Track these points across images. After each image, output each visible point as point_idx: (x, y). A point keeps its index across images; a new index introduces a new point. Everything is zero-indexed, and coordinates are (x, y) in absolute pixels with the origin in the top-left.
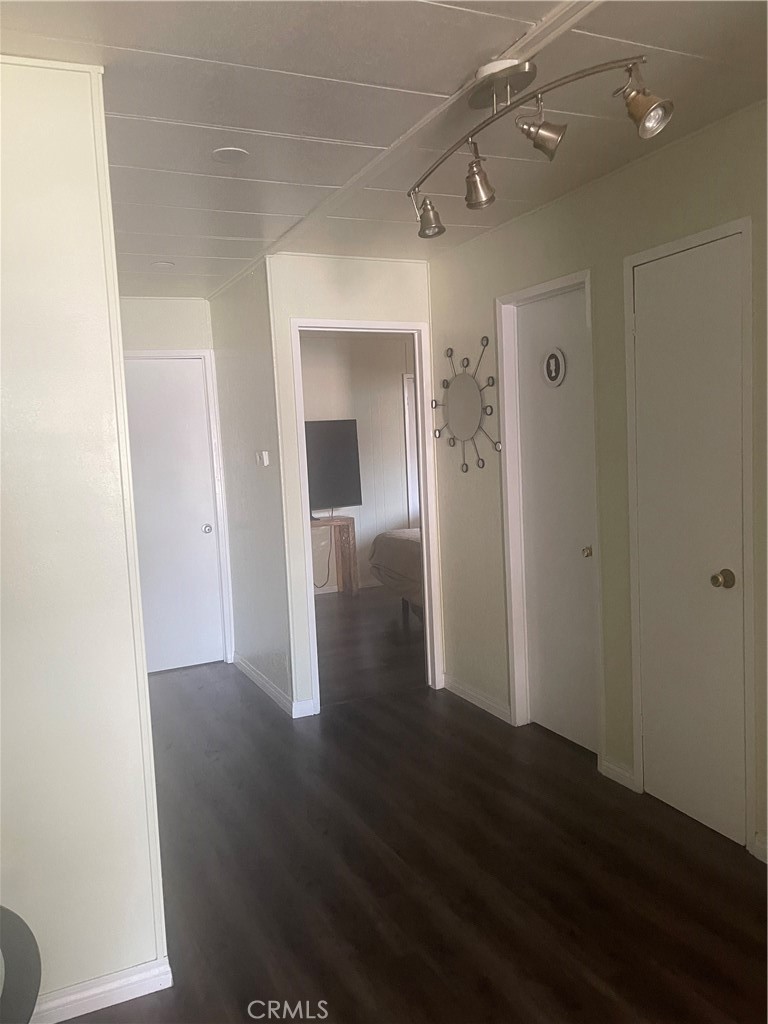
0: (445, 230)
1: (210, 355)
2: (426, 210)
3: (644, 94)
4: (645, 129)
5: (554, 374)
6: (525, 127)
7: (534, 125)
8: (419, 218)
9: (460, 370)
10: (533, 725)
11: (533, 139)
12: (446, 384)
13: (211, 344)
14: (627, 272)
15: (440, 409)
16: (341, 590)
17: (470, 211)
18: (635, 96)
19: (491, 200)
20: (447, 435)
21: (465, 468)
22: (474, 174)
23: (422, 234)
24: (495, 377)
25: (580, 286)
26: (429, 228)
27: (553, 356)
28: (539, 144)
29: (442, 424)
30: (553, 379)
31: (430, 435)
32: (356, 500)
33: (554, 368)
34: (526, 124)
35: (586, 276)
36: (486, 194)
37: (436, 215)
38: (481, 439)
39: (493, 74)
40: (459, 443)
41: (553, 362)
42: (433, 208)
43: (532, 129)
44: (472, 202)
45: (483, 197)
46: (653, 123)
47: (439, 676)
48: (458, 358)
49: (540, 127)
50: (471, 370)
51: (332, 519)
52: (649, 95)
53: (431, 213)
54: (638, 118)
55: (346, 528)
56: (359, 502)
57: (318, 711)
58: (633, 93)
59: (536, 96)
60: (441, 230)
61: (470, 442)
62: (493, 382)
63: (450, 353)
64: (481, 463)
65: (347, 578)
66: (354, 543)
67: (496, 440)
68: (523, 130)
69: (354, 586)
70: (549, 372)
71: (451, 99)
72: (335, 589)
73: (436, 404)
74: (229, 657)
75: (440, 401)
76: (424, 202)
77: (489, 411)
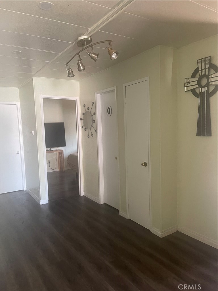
0: (74, 76)
1: (19, 104)
2: (69, 70)
3: (112, 49)
4: (112, 58)
5: (109, 113)
6: (89, 53)
7: (91, 53)
8: (68, 72)
9: (87, 110)
10: (105, 204)
11: (90, 56)
12: (84, 114)
13: (19, 100)
14: (124, 88)
15: (82, 120)
16: (60, 170)
17: (79, 72)
18: (110, 50)
19: (84, 69)
20: (84, 127)
21: (89, 136)
22: (79, 63)
23: (68, 76)
24: (95, 112)
25: (114, 91)
26: (70, 75)
27: (109, 108)
28: (92, 57)
29: (83, 125)
30: (109, 114)
31: (80, 127)
32: (64, 145)
33: (109, 111)
34: (89, 52)
35: (115, 88)
36: (83, 68)
37: (72, 71)
38: (92, 129)
39: (81, 39)
40: (87, 130)
41: (109, 109)
42: (71, 70)
43: (90, 54)
44: (79, 70)
45: (82, 68)
46: (114, 56)
47: (82, 192)
48: (86, 107)
49: (92, 54)
50: (89, 110)
51: (57, 150)
52: (113, 50)
53: (71, 71)
54: (111, 55)
55: (61, 153)
56: (65, 146)
57: (48, 203)
58: (110, 49)
59: (91, 46)
60: (73, 76)
61: (90, 129)
62: (95, 114)
63: (85, 106)
64: (92, 135)
65: (61, 167)
66: (63, 157)
67: (96, 129)
68: (88, 54)
69: (63, 169)
70: (108, 112)
71: (74, 43)
72: (58, 170)
73: (81, 119)
74: (24, 189)
75: (82, 118)
76: (69, 69)
77: (94, 121)
